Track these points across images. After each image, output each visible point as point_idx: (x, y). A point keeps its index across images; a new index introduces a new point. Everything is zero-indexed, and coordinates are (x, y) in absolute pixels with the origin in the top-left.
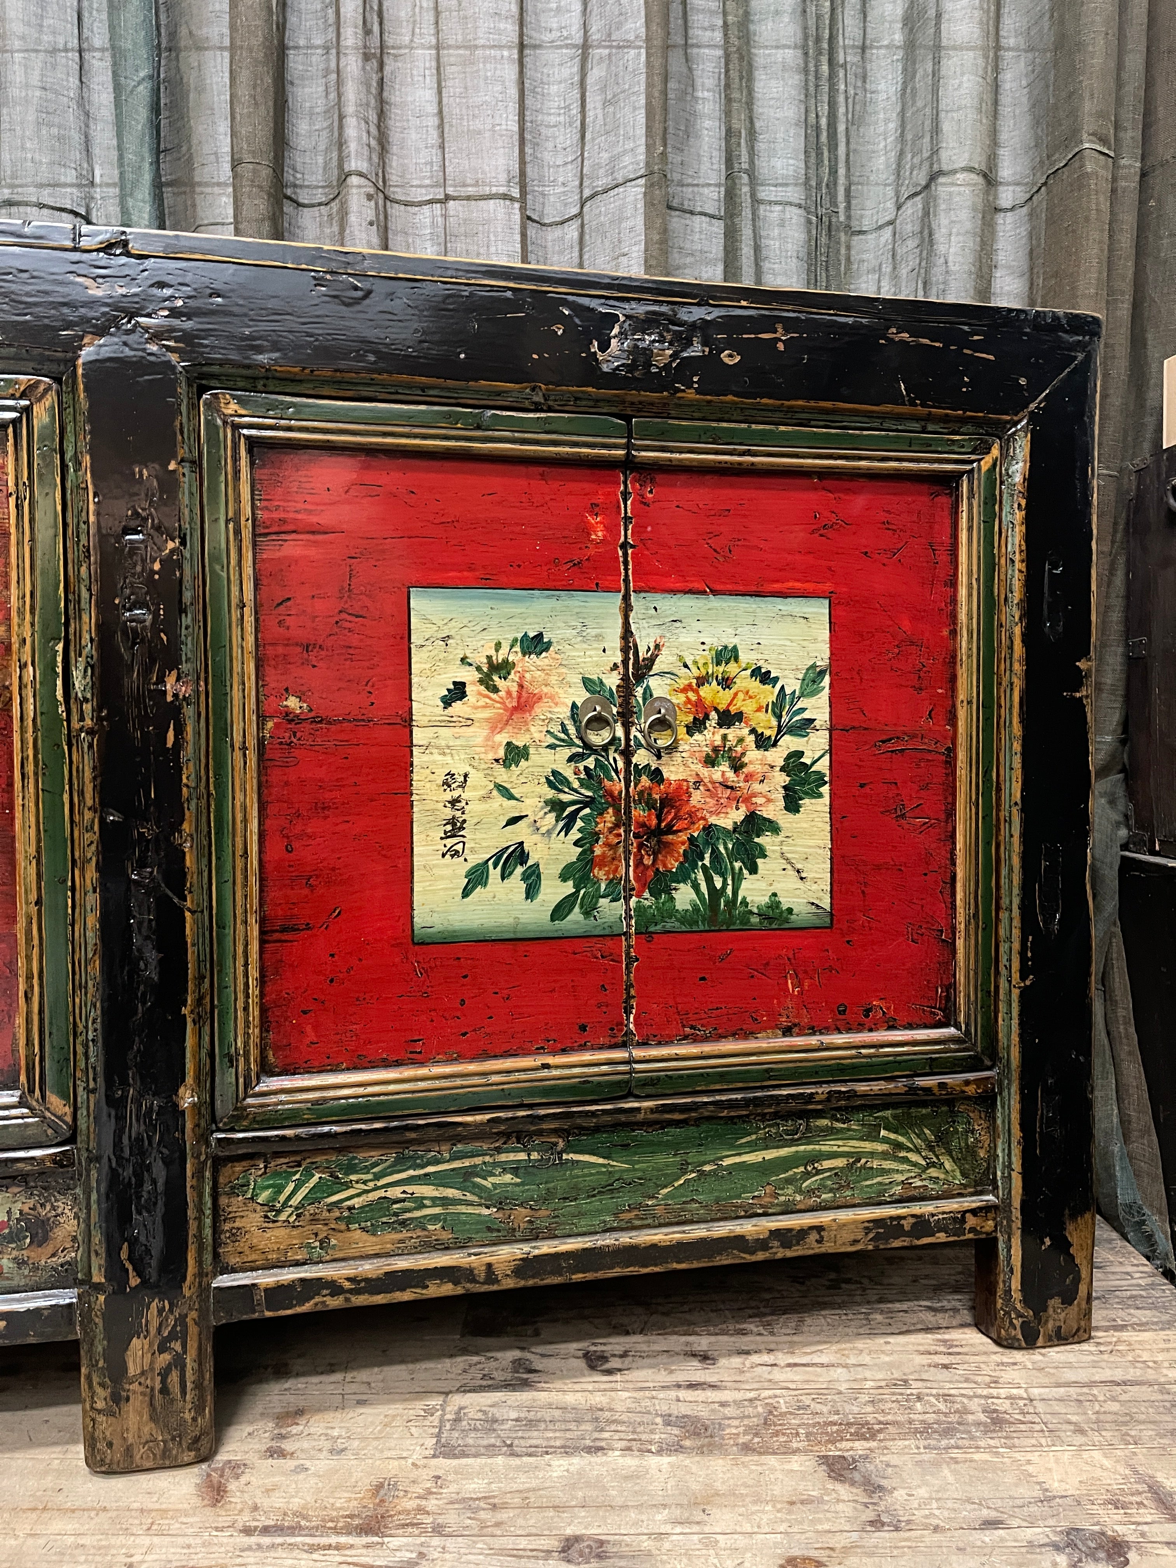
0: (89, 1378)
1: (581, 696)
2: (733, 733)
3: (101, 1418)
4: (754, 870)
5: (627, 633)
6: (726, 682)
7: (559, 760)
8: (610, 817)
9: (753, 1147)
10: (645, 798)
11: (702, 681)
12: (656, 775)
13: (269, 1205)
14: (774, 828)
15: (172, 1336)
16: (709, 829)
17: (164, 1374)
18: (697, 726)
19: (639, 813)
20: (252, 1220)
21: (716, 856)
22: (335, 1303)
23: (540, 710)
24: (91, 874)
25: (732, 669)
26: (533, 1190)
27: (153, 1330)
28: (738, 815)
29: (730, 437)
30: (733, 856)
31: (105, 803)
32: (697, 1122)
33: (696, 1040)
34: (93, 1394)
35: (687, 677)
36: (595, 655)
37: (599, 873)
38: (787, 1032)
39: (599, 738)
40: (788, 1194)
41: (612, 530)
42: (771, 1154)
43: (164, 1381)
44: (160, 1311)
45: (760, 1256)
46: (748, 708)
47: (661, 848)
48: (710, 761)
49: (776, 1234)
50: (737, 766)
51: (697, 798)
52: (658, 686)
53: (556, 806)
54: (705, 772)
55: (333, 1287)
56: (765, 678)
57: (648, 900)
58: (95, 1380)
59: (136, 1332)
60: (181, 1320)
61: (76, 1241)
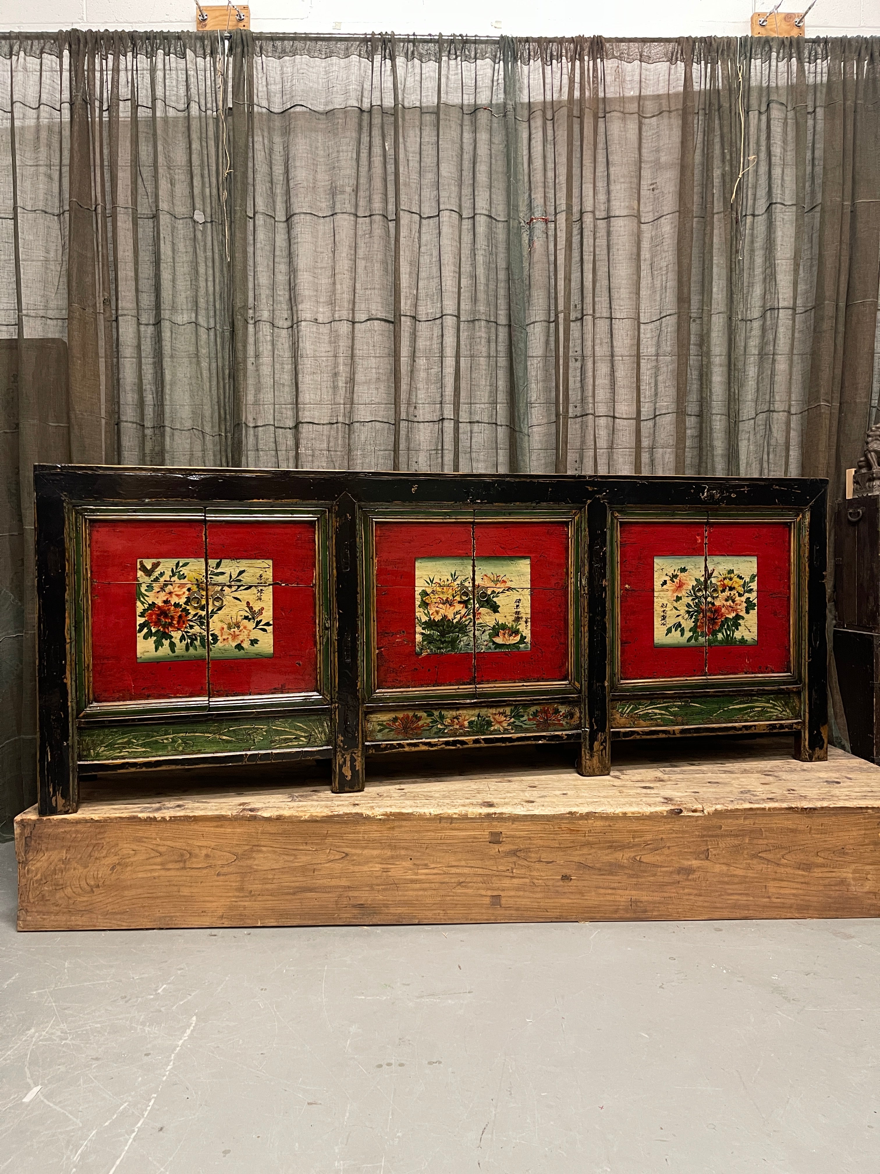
1: (695, 583)
2: (732, 593)
3: (587, 762)
4: (738, 629)
5: (706, 567)
6: (731, 579)
7: (689, 600)
8: (701, 615)
9: (737, 704)
10: (710, 610)
11: (725, 579)
12: (713, 604)
13: (621, 712)
14: (743, 618)
15: (603, 742)
16: (726, 618)
17: (602, 751)
18: (723, 591)
19: (708, 614)
20: (618, 716)
21: (728, 625)
22: (638, 737)
23: (684, 587)
24: (586, 628)
25: (732, 575)
26: (683, 713)
27: (599, 740)
28: (734, 615)
29: (733, 515)
30: (732, 626)
31: (590, 611)
32: (723, 696)
33: (723, 675)
34: (586, 755)
35: (721, 578)
36: (698, 573)
37: (699, 630)
38: (746, 673)
39: (700, 594)
40: (746, 717)
41: (702, 540)
42: (742, 706)
43: (602, 753)
44: (601, 736)
45: (740, 732)
46: (736, 586)
47: (715, 623)
48: (727, 600)
49: (744, 726)
50: (733, 601)
51: (723, 610)
52: (714, 580)
53: (688, 612)
54: (725, 603)
55: (637, 733)
56: (741, 578)
57: (711, 637)
58: (586, 751)
59: (596, 740)
60: (605, 738)
61: (580, 718)
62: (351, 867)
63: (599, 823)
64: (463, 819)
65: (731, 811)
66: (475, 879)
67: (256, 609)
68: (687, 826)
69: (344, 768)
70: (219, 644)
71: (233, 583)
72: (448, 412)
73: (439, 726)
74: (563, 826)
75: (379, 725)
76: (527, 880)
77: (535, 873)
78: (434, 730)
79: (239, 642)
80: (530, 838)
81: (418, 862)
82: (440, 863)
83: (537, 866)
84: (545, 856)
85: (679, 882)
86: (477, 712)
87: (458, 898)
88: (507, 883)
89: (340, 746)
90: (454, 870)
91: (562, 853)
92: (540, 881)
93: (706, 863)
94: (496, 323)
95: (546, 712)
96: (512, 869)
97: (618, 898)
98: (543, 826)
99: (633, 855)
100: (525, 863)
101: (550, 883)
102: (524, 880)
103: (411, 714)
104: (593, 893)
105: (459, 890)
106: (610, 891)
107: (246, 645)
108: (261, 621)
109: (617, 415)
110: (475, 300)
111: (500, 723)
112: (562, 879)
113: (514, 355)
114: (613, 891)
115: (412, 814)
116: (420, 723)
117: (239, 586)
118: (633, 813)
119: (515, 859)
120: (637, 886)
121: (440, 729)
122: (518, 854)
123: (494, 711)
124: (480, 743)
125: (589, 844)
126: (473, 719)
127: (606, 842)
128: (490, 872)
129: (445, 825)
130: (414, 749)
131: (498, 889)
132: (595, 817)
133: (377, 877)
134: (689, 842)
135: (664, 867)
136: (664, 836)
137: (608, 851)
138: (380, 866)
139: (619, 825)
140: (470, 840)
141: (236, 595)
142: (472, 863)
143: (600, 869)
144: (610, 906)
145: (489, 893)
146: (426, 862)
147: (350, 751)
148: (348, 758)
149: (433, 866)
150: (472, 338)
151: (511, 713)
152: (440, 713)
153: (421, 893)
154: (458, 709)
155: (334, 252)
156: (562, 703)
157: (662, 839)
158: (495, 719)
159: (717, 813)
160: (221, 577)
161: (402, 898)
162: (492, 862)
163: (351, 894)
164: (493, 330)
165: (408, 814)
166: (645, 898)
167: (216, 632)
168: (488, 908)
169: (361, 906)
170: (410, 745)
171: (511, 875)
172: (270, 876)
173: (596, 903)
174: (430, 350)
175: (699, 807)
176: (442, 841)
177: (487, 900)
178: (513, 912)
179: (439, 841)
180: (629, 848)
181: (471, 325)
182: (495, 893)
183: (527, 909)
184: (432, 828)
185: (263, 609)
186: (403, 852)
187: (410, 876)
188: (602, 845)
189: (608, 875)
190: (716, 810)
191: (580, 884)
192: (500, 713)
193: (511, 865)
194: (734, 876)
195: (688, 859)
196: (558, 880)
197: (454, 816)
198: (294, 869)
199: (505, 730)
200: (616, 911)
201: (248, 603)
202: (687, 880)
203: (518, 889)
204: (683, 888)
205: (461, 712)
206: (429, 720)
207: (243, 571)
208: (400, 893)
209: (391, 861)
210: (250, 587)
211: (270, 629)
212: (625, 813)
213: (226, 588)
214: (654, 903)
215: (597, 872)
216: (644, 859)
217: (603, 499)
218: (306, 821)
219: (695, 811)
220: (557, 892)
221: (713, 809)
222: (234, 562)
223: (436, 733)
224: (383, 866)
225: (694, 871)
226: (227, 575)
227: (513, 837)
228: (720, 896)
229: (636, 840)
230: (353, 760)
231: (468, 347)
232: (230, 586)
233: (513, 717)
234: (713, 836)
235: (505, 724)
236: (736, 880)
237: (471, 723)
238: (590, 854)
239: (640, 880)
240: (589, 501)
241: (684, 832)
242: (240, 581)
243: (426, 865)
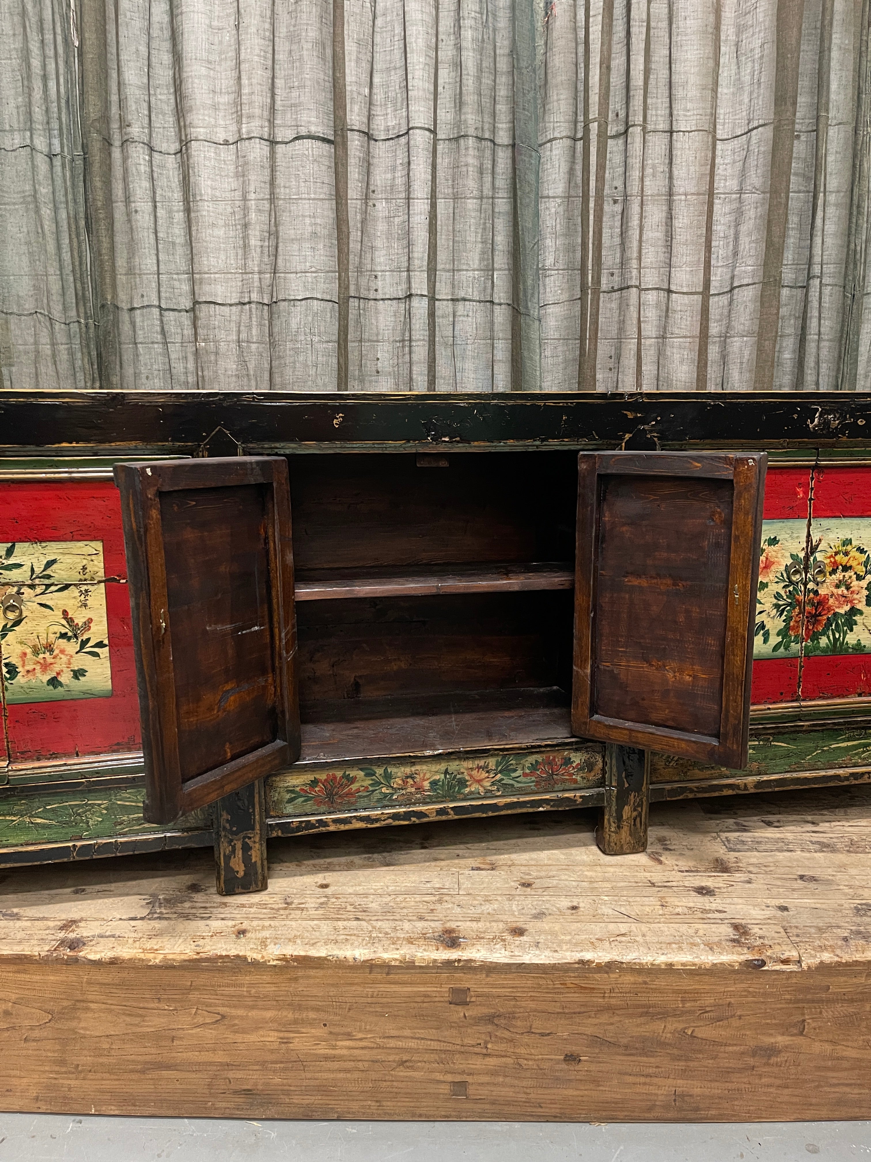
0: (609, 820)
1: (789, 561)
2: (847, 574)
3: (613, 834)
4: (851, 630)
5: (809, 535)
6: (846, 554)
7: (779, 588)
8: (797, 610)
9: (844, 740)
10: (811, 602)
11: (836, 553)
12: (816, 593)
13: (667, 760)
14: (861, 613)
15: (638, 806)
16: (835, 614)
17: (635, 819)
18: (834, 572)
19: (808, 608)
20: (661, 765)
21: (837, 625)
22: (691, 796)
23: (773, 568)
25: (849, 548)
26: (761, 756)
27: (632, 803)
28: (847, 608)
29: (858, 453)
30: (844, 625)
32: (823, 731)
33: (824, 698)
34: (610, 825)
35: (831, 552)
36: (796, 544)
37: (791, 633)
38: (860, 695)
39: (795, 578)
40: (855, 760)
41: (806, 493)
42: (850, 744)
43: (635, 822)
44: (635, 796)
45: (845, 783)
46: (854, 563)
47: (817, 622)
48: (837, 586)
49: (852, 774)
50: (848, 588)
51: (831, 601)
52: (820, 557)
53: (777, 606)
54: (835, 591)
55: (691, 791)
56: (862, 551)
57: (809, 643)
58: (611, 820)
59: (626, 803)
60: (641, 800)
61: (603, 770)
62: (231, 1036)
63: (629, 978)
64: (408, 968)
65: (847, 964)
66: (426, 1057)
67: (79, 621)
68: (772, 986)
69: (232, 860)
70: (20, 679)
71: (37, 581)
72: (420, 286)
73: (384, 790)
74: (568, 981)
75: (289, 791)
76: (509, 1061)
77: (522, 1051)
78: (377, 795)
79: (54, 674)
80: (515, 998)
81: (337, 1030)
82: (370, 1031)
83: (526, 1039)
84: (538, 1025)
85: (753, 1068)
86: (443, 766)
87: (400, 1085)
88: (478, 1063)
89: (225, 828)
90: (392, 1043)
91: (567, 1022)
92: (530, 1063)
93: (800, 1040)
94: (492, 141)
95: (550, 763)
96: (486, 1043)
97: (653, 1090)
98: (536, 981)
99: (681, 1026)
100: (507, 1034)
101: (546, 1065)
102: (504, 1059)
103: (339, 774)
104: (615, 1082)
105: (402, 1073)
106: (642, 1080)
107: (66, 678)
108: (88, 640)
109: (673, 288)
110: (459, 103)
111: (479, 781)
112: (565, 1060)
113: (519, 193)
114: (648, 1080)
115: (325, 959)
116: (354, 787)
117: (48, 586)
118: (683, 964)
119: (490, 1028)
120: (684, 1073)
121: (386, 795)
122: (496, 1021)
123: (469, 764)
124: (447, 814)
125: (610, 1009)
126: (437, 777)
127: (638, 1006)
128: (450, 1047)
129: (379, 976)
130: (343, 827)
131: (463, 1072)
132: (621, 969)
133: (272, 1051)
134: (773, 1009)
135: (730, 1045)
136: (732, 1000)
137: (639, 1020)
138: (276, 1034)
139: (661, 982)
140: (418, 999)
141: (44, 599)
142: (422, 1033)
143: (626, 1047)
144: (640, 1100)
145: (449, 1078)
146: (349, 1030)
147: (242, 835)
148: (239, 845)
149: (360, 1035)
150: (456, 166)
151: (497, 767)
152: (386, 770)
153: (341, 1075)
154: (413, 764)
155: (237, 27)
156: (576, 750)
157: (729, 1004)
158: (471, 776)
159: (823, 968)
160: (15, 571)
161: (312, 1083)
162: (454, 1032)
163: (231, 1075)
164: (488, 153)
165: (319, 958)
166: (697, 1091)
167: (14, 660)
168: (447, 1100)
169: (248, 1092)
170: (336, 821)
171: (484, 1051)
172: (106, 1046)
173: (619, 1096)
174: (392, 186)
175: (794, 954)
176: (374, 1000)
177: (445, 1089)
178: (487, 1106)
179: (369, 1000)
180: (675, 1016)
181: (454, 145)
182: (458, 1078)
183: (508, 1103)
184: (357, 981)
185: (90, 620)
186: (312, 1015)
187: (322, 1050)
188: (630, 1011)
189: (640, 1055)
190: (821, 962)
191: (593, 1067)
192: (479, 768)
193: (483, 1036)
194: (842, 1058)
195: (771, 1035)
196: (558, 1062)
197: (393, 963)
198: (143, 1036)
199: (488, 791)
200: (650, 1109)
201: (65, 613)
202: (767, 1064)
203: (494, 1073)
204: (760, 1076)
205: (418, 767)
206: (368, 782)
207: (54, 562)
208: (309, 1075)
209: (293, 1027)
210: (66, 587)
211: (104, 652)
212: (671, 965)
213: (25, 590)
214: (712, 1097)
215: (621, 1050)
216: (699, 1033)
217: (651, 432)
218: (156, 967)
219: (786, 962)
220: (557, 1079)
221: (817, 960)
222: (38, 546)
223: (379, 800)
224: (281, 1035)
225: (780, 1052)
226: (27, 568)
227: (487, 996)
228: (818, 1087)
229: (688, 1005)
230: (246, 848)
231: (450, 182)
232: (32, 587)
233: (500, 772)
234: (813, 1001)
235: (487, 784)
236: (845, 1064)
237: (434, 783)
238: (612, 1024)
239: (691, 1064)
240: (628, 436)
241: (765, 995)
242: (49, 577)
243: (349, 1034)
